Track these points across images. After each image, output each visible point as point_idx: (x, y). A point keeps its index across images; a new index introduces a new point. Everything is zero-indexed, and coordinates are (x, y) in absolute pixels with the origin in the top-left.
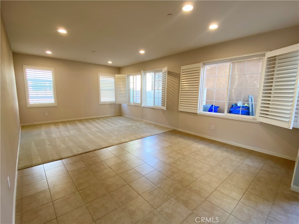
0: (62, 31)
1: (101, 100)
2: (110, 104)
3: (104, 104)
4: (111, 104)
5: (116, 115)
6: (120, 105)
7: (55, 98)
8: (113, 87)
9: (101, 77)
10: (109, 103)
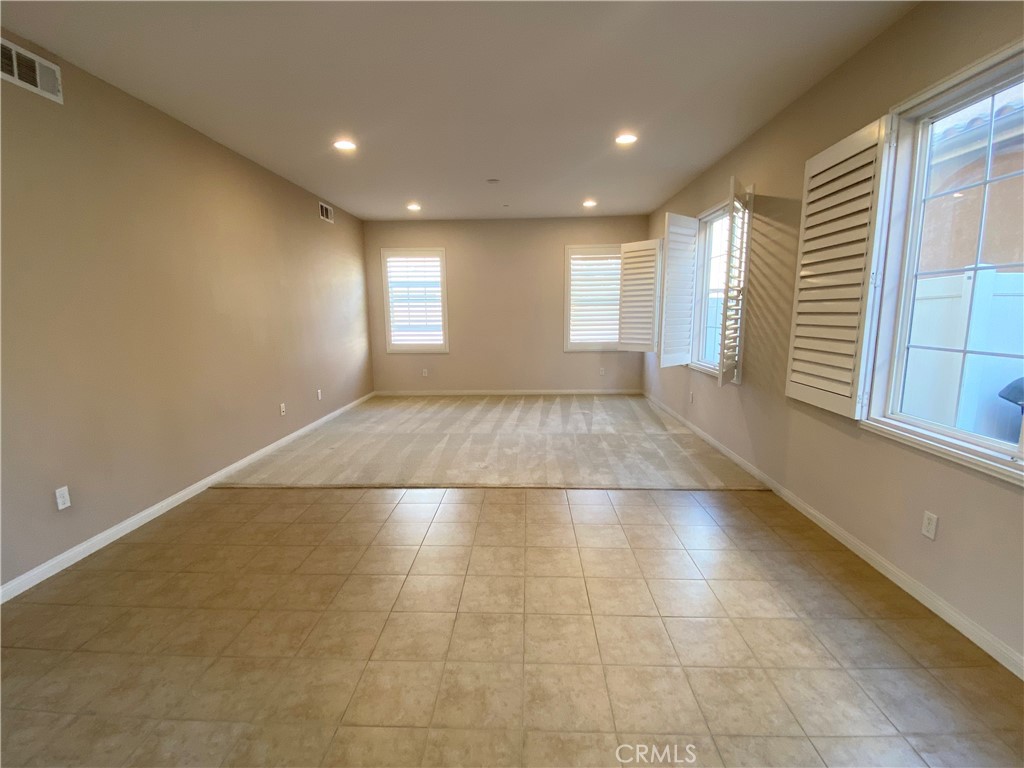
0: (345, 145)
1: (571, 337)
2: (603, 352)
3: (582, 352)
4: (606, 353)
5: (620, 391)
6: (642, 356)
7: (444, 330)
8: (614, 289)
9: (574, 259)
10: (600, 348)
